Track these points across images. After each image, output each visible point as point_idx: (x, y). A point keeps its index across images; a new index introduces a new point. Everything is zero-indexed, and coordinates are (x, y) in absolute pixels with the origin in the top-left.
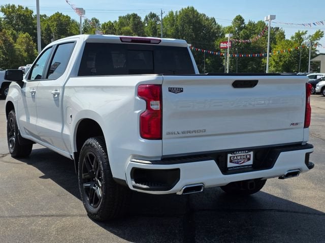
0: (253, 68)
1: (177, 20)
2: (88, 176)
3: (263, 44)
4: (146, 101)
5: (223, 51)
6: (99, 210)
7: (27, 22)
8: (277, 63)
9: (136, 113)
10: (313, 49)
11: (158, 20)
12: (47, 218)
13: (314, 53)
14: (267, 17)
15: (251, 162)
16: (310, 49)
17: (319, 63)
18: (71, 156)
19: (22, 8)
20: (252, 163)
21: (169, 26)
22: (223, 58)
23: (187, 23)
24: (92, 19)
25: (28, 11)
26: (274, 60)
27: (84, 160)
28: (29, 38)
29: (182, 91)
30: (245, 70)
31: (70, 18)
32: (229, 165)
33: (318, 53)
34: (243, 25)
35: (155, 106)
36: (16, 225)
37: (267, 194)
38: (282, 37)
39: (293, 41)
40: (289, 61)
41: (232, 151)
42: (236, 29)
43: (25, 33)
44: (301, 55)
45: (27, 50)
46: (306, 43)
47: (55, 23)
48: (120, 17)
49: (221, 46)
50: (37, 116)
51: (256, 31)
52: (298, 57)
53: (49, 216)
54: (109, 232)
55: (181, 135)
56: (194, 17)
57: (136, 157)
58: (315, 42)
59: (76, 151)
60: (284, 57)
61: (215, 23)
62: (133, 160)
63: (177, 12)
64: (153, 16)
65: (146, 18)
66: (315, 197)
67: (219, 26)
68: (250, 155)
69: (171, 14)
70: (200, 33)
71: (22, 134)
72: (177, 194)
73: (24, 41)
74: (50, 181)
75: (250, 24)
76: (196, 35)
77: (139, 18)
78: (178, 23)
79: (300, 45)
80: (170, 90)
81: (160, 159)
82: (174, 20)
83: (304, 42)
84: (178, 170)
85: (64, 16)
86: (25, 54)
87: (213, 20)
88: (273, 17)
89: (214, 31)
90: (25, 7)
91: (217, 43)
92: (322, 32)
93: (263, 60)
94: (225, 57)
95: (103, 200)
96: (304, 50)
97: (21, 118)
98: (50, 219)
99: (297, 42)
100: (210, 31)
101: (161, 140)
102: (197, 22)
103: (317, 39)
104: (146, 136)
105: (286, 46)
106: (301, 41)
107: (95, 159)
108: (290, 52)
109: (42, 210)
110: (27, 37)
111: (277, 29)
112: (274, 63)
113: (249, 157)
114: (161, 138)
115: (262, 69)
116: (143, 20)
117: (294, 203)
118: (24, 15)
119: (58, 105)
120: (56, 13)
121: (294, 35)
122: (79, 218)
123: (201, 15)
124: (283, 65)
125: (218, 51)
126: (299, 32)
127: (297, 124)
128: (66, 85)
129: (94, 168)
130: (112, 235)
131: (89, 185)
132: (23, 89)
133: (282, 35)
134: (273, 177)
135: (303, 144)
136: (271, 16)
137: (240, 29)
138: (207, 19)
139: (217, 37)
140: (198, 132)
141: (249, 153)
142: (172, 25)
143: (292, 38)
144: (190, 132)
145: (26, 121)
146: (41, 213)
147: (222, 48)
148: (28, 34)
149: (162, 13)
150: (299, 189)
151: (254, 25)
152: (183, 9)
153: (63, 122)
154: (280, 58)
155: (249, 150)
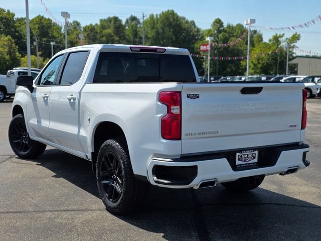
0: (232, 70)
1: (158, 23)
2: (107, 173)
3: (242, 47)
4: (167, 106)
5: (203, 54)
6: (119, 205)
7: (9, 26)
8: (255, 65)
9: (157, 117)
10: (290, 52)
11: (139, 23)
12: (70, 213)
13: (291, 55)
14: (247, 21)
15: (256, 160)
16: (288, 51)
17: (296, 65)
18: (87, 156)
19: (4, 11)
21: (149, 29)
22: (202, 60)
23: (168, 26)
24: (74, 22)
25: (10, 15)
26: (252, 62)
27: (103, 159)
28: (11, 41)
29: (198, 97)
30: (225, 72)
31: (51, 21)
32: (238, 163)
33: (294, 55)
34: (222, 28)
35: (175, 110)
36: (44, 219)
37: (264, 190)
38: (260, 39)
39: (270, 44)
40: (267, 63)
41: (240, 151)
42: (216, 32)
43: (7, 36)
44: (279, 57)
45: (9, 53)
46: (283, 45)
47: (37, 26)
48: (101, 20)
49: (201, 49)
50: (50, 119)
51: (235, 34)
52: (276, 60)
53: (71, 211)
54: (129, 224)
55: (197, 136)
56: (174, 20)
57: (157, 155)
58: (292, 45)
59: (94, 151)
60: (262, 60)
61: (195, 26)
62: (155, 158)
63: (157, 15)
64: (133, 19)
65: (127, 22)
66: (308, 192)
67: (198, 29)
68: (255, 154)
69: (152, 17)
70: (180, 36)
71: (31, 137)
72: (194, 188)
73: (6, 43)
74: (62, 180)
75: (229, 26)
76: (177, 38)
77: (120, 21)
78: (159, 26)
79: (278, 47)
80: (188, 96)
81: (179, 157)
82: (154, 24)
83: (282, 44)
84: (196, 167)
85: (46, 19)
86: (7, 57)
87: (193, 23)
88: (253, 21)
89: (193, 34)
90: (6, 10)
91: (196, 45)
92: (299, 35)
93: (242, 62)
94: (205, 60)
95: (123, 195)
96: (281, 53)
97: (31, 121)
98: (73, 213)
99: (275, 44)
100: (190, 34)
101: (180, 141)
102: (177, 25)
103: (294, 42)
104: (166, 137)
105: (264, 49)
106: (279, 43)
107: (115, 158)
108: (268, 55)
109: (63, 206)
110: (9, 40)
111: (255, 32)
112: (252, 66)
113: (254, 155)
114: (180, 139)
115: (240, 71)
116: (124, 23)
117: (290, 197)
118: (5, 18)
119: (74, 109)
120: (38, 16)
121: (271, 37)
122: (98, 212)
123: (181, 18)
124: (261, 67)
125: (198, 53)
126: (276, 35)
127: (295, 126)
128: (82, 91)
129: (114, 167)
130: (133, 227)
131: (108, 182)
132: (33, 94)
133: (260, 38)
134: (275, 173)
135: (300, 144)
136: (251, 20)
137: (219, 32)
138: (187, 22)
139: (196, 40)
140: (215, 133)
141: (255, 152)
142: (153, 28)
143: (270, 40)
144: (204, 133)
145: (36, 123)
146: (63, 208)
147: (202, 51)
148: (10, 37)
149: (144, 17)
150: (292, 185)
151: (233, 28)
152: (163, 13)
153: (80, 125)
154: (258, 60)
155: (254, 149)
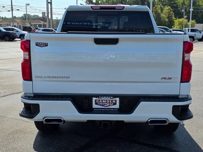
20: (118, 107)
28: (170, 10)
29: (47, 45)
32: (95, 106)
45: (168, 17)
55: (48, 79)
68: (116, 101)
73: (167, 11)
80: (37, 44)
84: (38, 105)
114: (31, 80)
127: (169, 78)
141: (115, 99)
144: (55, 77)
148: (170, 7)
155: (115, 96)
